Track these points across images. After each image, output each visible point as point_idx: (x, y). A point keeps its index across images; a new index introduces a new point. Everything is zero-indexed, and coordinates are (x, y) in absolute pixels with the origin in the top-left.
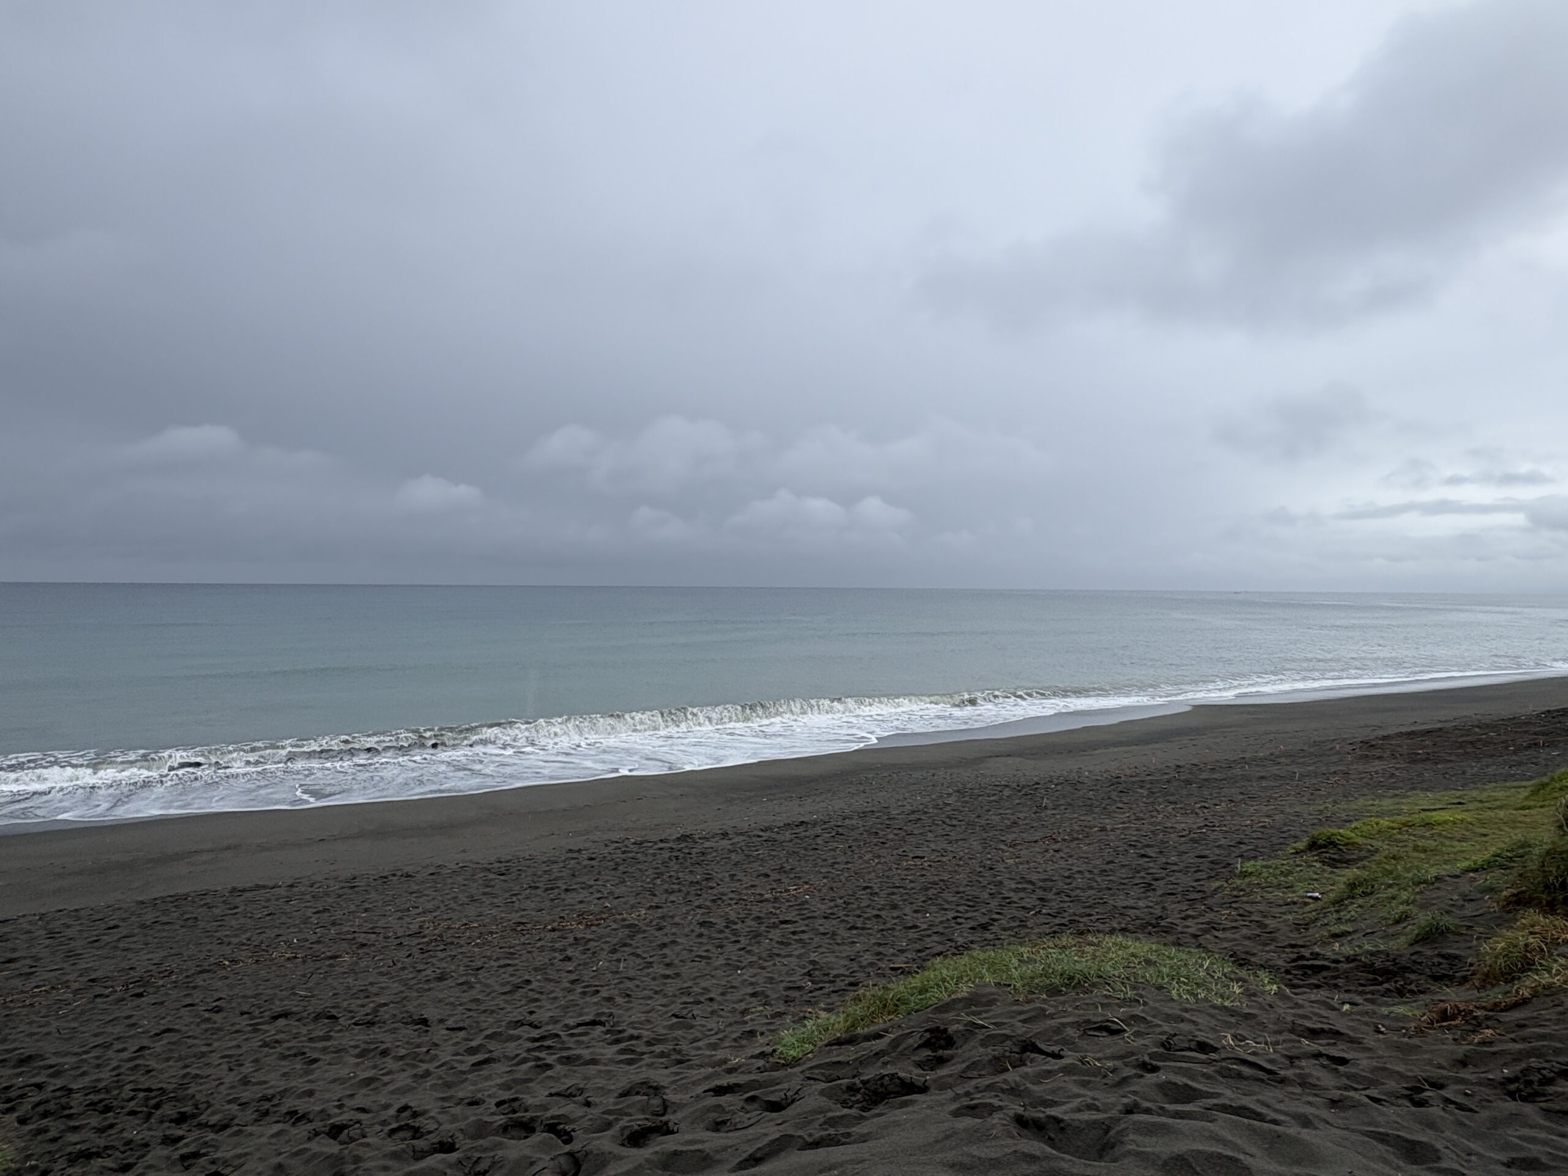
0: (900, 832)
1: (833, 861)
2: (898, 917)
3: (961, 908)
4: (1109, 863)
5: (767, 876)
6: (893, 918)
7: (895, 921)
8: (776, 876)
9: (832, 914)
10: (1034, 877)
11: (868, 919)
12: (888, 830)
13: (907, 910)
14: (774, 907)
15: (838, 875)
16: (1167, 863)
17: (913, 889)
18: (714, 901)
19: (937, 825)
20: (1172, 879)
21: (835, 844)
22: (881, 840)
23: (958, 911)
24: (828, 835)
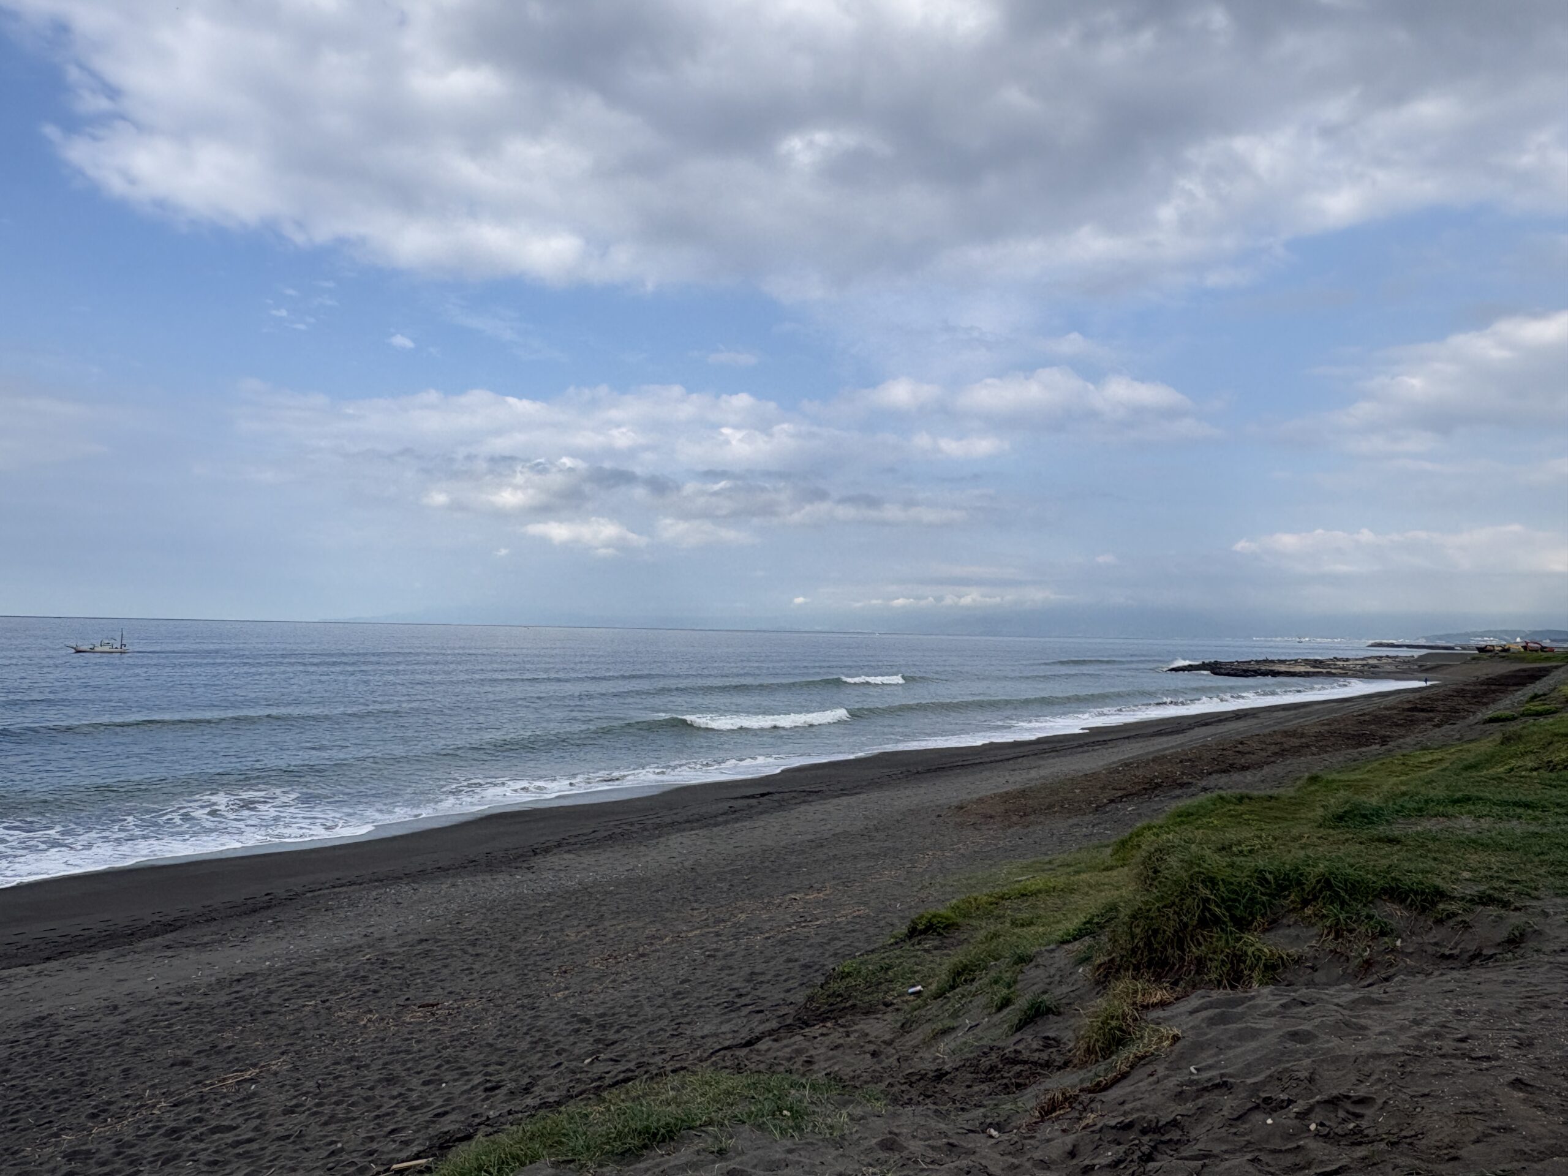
0: (400, 972)
1: (299, 1026)
2: (400, 1094)
3: (490, 1069)
4: (682, 982)
5: (185, 1063)
6: (394, 1098)
7: (394, 1102)
8: (203, 1061)
9: (296, 1106)
10: (590, 1012)
11: (353, 1104)
12: (383, 972)
13: (415, 1082)
14: (200, 1110)
15: (305, 1047)
16: (752, 973)
17: (420, 1051)
18: (93, 1116)
19: (455, 956)
20: (758, 993)
21: (300, 1002)
22: (372, 987)
23: (486, 1074)
24: (290, 989)
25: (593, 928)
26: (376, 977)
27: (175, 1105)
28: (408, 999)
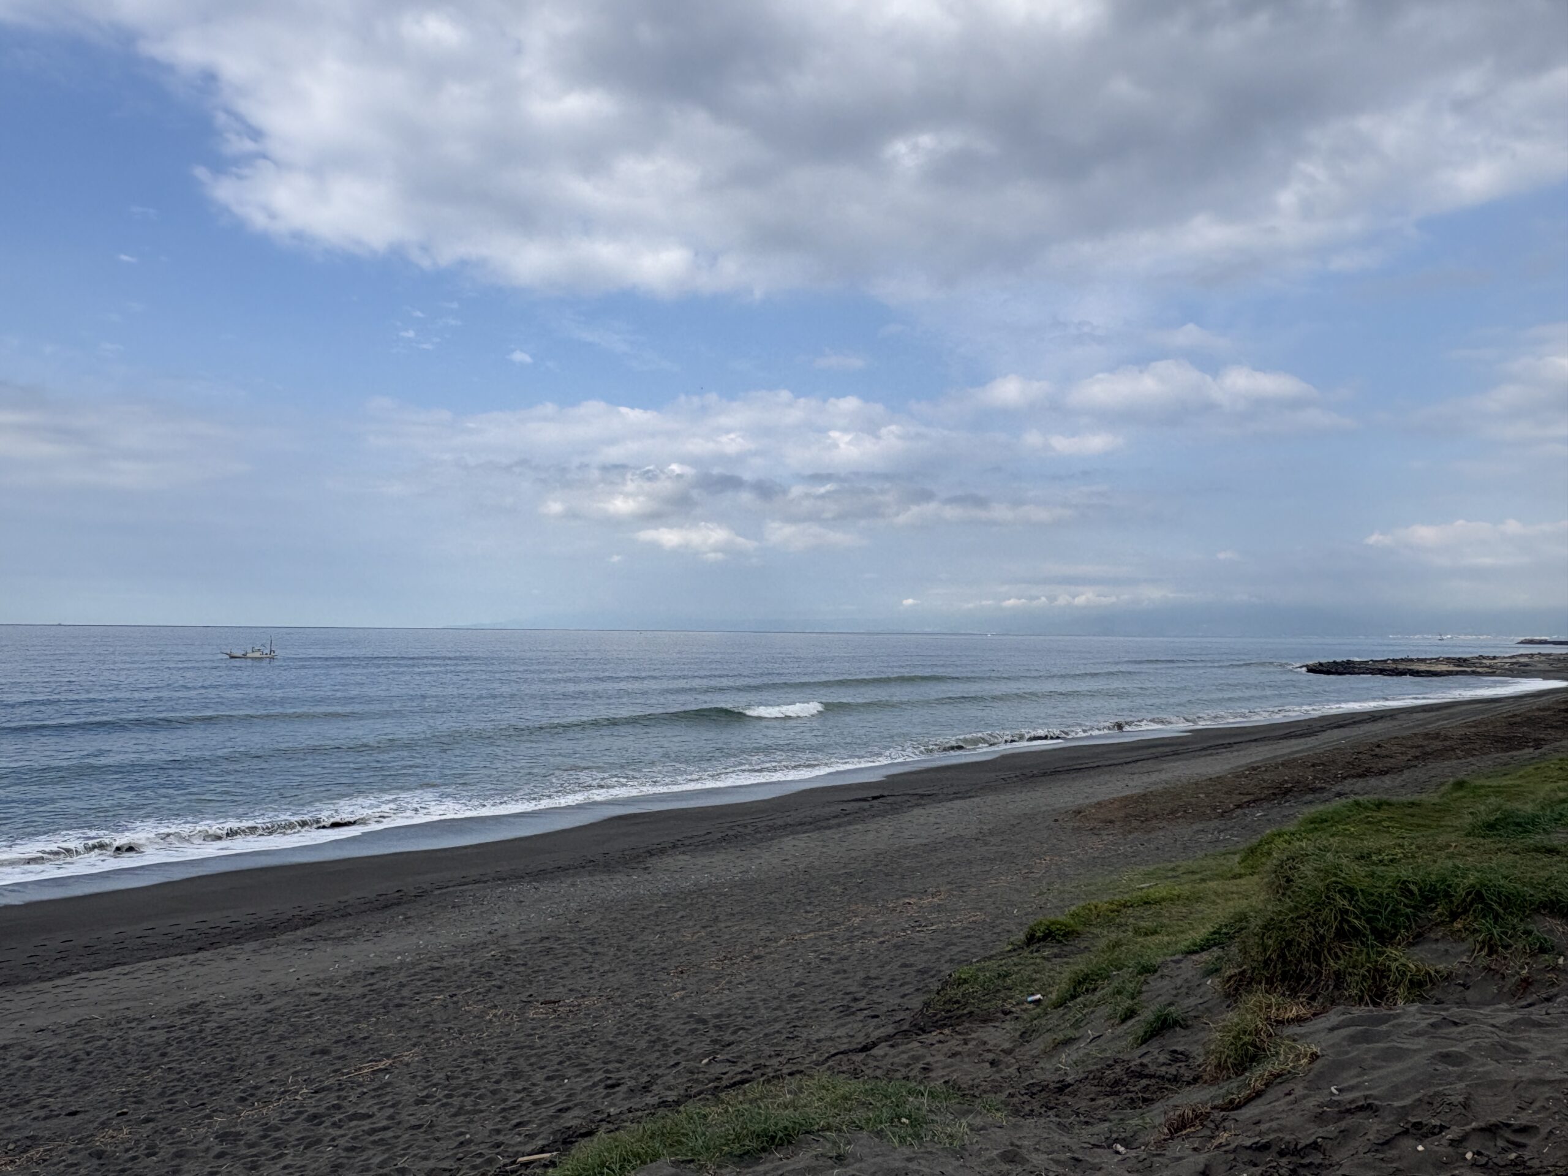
0: (522, 969)
1: (429, 1019)
2: (524, 1089)
3: (610, 1067)
4: (797, 985)
5: (325, 1052)
6: (518, 1092)
7: (519, 1096)
8: (338, 1050)
9: (427, 1096)
10: (707, 1013)
11: (481, 1097)
12: (507, 968)
13: (539, 1077)
14: (339, 1097)
15: (435, 1040)
16: (868, 978)
17: (543, 1047)
18: (242, 1100)
19: (575, 954)
20: (875, 997)
21: (430, 996)
22: (498, 983)
23: (607, 1071)
24: (419, 983)
25: (709, 929)
26: (500, 973)
27: (316, 1092)
28: (531, 996)
